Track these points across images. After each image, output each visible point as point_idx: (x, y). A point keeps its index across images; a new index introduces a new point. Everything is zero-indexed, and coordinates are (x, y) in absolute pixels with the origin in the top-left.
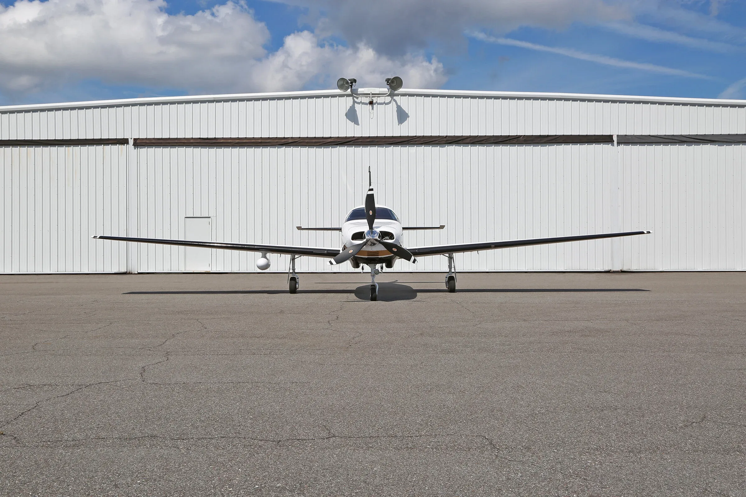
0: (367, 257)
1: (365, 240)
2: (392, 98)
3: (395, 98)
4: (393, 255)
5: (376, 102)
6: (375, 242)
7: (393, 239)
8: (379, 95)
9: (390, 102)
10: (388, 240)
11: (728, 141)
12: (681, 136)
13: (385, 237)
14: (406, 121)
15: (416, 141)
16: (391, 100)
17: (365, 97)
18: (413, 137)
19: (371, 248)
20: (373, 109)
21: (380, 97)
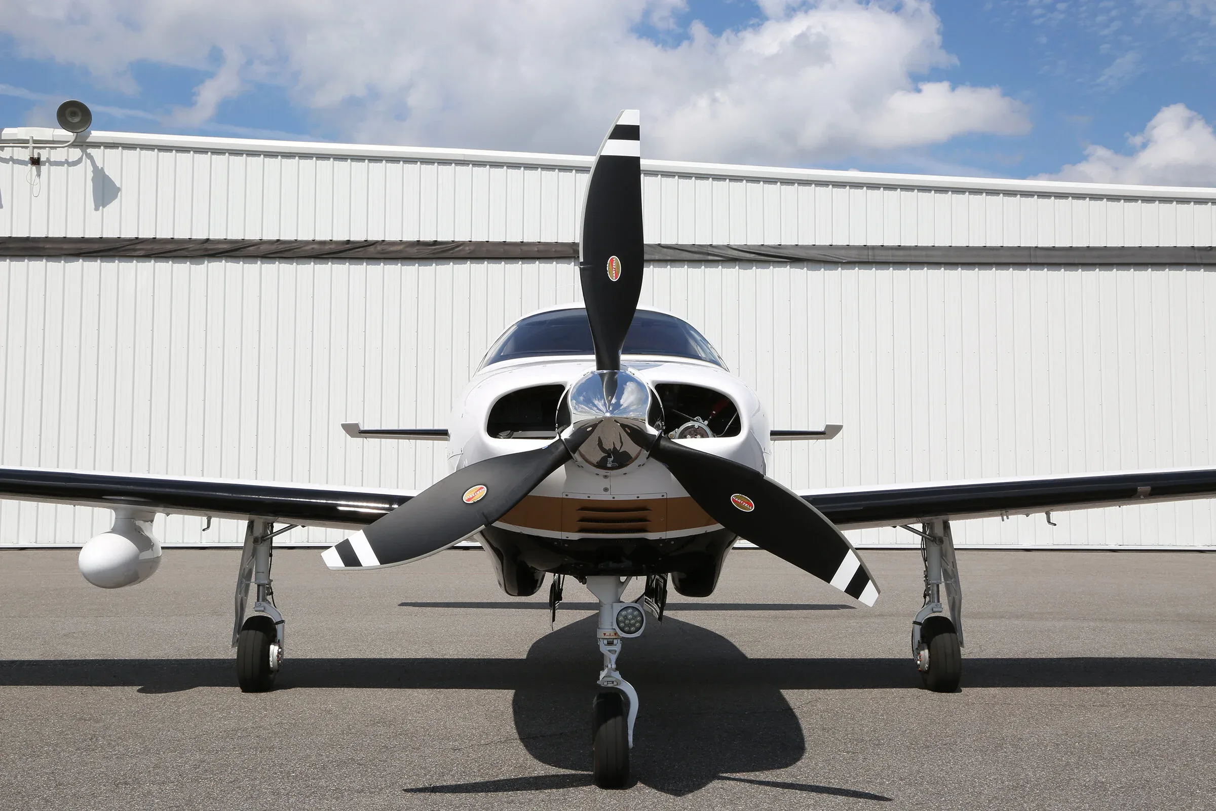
0: (575, 536)
1: (566, 434)
2: (84, 151)
3: (89, 150)
4: (719, 527)
5: (48, 160)
6: (631, 447)
7: (735, 430)
8: (53, 144)
9: (79, 161)
10: (704, 435)
11: (829, 259)
12: (729, 247)
13: (688, 420)
14: (117, 199)
15: (135, 250)
16: (82, 156)
17: (22, 147)
18: (130, 240)
19: (606, 483)
20: (39, 175)
21: (55, 148)
